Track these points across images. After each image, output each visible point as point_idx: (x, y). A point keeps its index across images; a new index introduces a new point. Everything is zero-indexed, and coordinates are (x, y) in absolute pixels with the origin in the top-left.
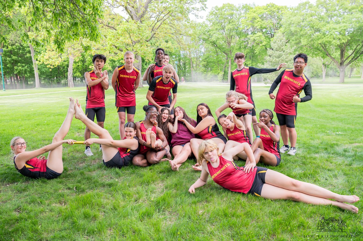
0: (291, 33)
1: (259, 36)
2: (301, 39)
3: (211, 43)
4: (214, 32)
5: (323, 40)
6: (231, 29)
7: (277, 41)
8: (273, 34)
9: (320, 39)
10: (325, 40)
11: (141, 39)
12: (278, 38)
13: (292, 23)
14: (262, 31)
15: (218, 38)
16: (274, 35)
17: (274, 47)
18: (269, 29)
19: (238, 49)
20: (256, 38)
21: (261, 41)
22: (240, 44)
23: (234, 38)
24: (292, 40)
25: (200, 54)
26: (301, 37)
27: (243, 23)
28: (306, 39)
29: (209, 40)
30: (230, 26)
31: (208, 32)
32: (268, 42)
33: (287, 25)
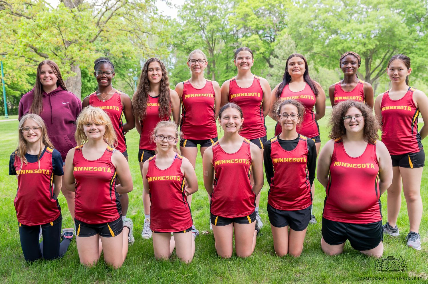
0: (298, 35)
1: (255, 40)
2: (313, 44)
3: (185, 51)
4: (189, 34)
5: (343, 45)
6: (214, 30)
7: (284, 46)
8: (273, 37)
9: (339, 43)
10: (345, 45)
11: (80, 38)
12: (284, 42)
13: (301, 21)
14: (258, 33)
15: (196, 43)
16: (275, 38)
17: (280, 55)
18: (268, 30)
19: (225, 59)
20: (251, 42)
21: (258, 48)
22: (227, 51)
23: (218, 43)
24: (301, 46)
25: (169, 67)
26: (313, 42)
27: (231, 22)
28: (320, 44)
29: (183, 45)
30: (213, 26)
31: (181, 34)
32: (266, 48)
33: (294, 24)
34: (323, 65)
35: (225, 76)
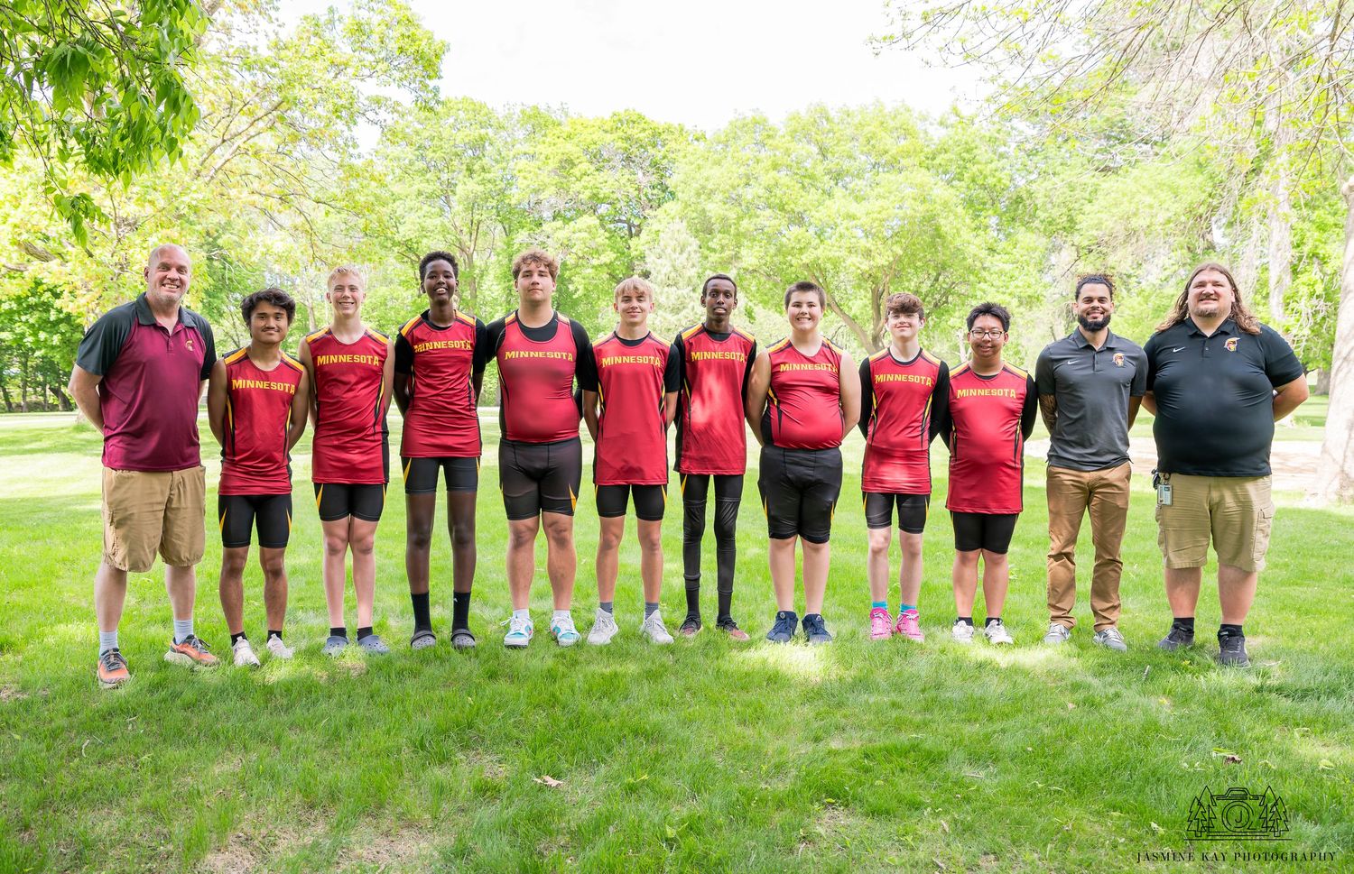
0: (702, 222)
1: (589, 230)
2: (740, 246)
3: (396, 249)
5: (816, 253)
6: (476, 197)
8: (636, 222)
9: (807, 248)
10: (821, 253)
13: (710, 186)
14: (596, 213)
16: (639, 226)
18: (622, 203)
20: (578, 235)
21: (595, 249)
23: (485, 234)
26: (742, 241)
27: (525, 178)
28: (757, 249)
29: (390, 234)
30: (474, 187)
32: (618, 252)
33: (692, 194)
34: (765, 303)
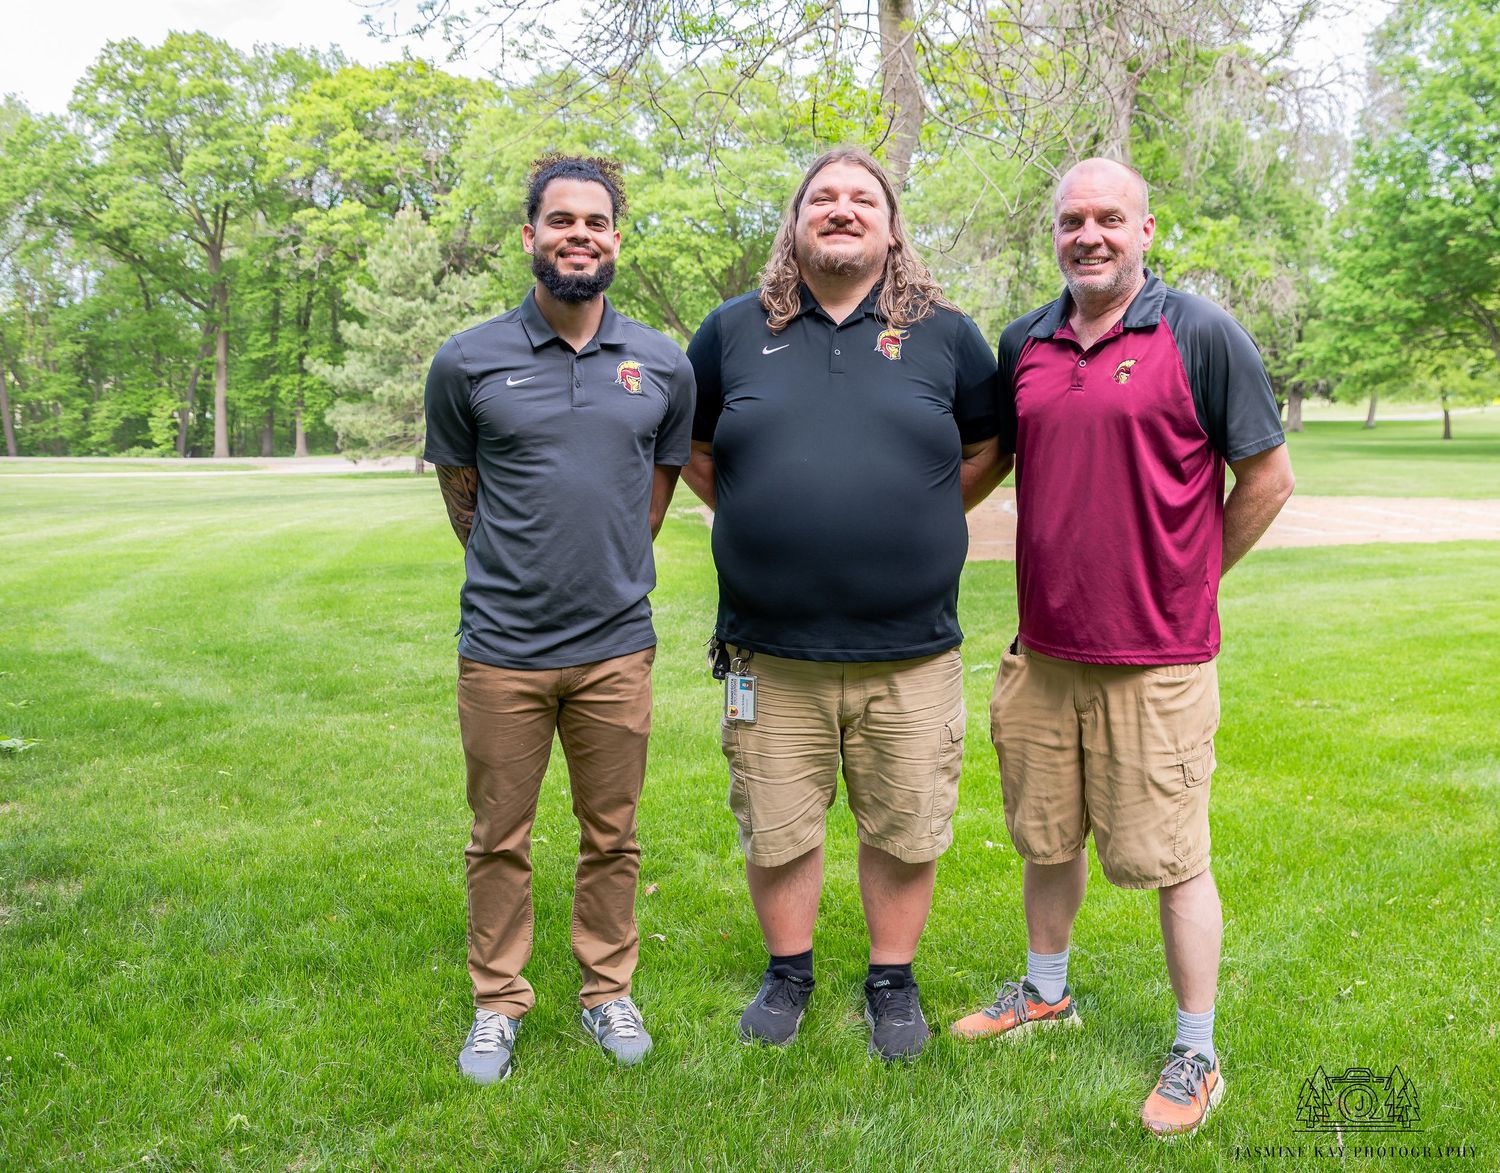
4: (117, 180)
5: (634, 252)
13: (504, 162)
15: (141, 216)
19: (260, 279)
20: (336, 227)
23: (237, 221)
33: (482, 173)
35: (260, 344)
